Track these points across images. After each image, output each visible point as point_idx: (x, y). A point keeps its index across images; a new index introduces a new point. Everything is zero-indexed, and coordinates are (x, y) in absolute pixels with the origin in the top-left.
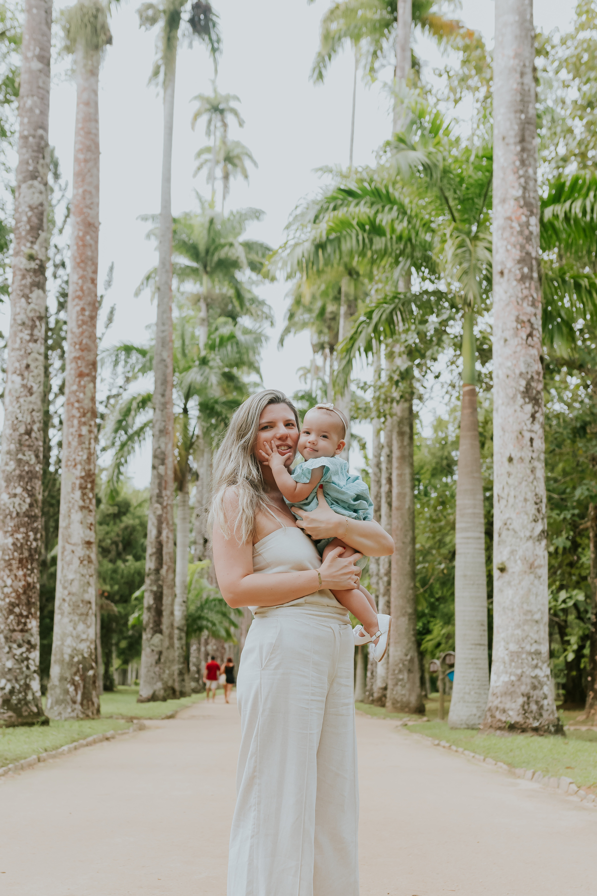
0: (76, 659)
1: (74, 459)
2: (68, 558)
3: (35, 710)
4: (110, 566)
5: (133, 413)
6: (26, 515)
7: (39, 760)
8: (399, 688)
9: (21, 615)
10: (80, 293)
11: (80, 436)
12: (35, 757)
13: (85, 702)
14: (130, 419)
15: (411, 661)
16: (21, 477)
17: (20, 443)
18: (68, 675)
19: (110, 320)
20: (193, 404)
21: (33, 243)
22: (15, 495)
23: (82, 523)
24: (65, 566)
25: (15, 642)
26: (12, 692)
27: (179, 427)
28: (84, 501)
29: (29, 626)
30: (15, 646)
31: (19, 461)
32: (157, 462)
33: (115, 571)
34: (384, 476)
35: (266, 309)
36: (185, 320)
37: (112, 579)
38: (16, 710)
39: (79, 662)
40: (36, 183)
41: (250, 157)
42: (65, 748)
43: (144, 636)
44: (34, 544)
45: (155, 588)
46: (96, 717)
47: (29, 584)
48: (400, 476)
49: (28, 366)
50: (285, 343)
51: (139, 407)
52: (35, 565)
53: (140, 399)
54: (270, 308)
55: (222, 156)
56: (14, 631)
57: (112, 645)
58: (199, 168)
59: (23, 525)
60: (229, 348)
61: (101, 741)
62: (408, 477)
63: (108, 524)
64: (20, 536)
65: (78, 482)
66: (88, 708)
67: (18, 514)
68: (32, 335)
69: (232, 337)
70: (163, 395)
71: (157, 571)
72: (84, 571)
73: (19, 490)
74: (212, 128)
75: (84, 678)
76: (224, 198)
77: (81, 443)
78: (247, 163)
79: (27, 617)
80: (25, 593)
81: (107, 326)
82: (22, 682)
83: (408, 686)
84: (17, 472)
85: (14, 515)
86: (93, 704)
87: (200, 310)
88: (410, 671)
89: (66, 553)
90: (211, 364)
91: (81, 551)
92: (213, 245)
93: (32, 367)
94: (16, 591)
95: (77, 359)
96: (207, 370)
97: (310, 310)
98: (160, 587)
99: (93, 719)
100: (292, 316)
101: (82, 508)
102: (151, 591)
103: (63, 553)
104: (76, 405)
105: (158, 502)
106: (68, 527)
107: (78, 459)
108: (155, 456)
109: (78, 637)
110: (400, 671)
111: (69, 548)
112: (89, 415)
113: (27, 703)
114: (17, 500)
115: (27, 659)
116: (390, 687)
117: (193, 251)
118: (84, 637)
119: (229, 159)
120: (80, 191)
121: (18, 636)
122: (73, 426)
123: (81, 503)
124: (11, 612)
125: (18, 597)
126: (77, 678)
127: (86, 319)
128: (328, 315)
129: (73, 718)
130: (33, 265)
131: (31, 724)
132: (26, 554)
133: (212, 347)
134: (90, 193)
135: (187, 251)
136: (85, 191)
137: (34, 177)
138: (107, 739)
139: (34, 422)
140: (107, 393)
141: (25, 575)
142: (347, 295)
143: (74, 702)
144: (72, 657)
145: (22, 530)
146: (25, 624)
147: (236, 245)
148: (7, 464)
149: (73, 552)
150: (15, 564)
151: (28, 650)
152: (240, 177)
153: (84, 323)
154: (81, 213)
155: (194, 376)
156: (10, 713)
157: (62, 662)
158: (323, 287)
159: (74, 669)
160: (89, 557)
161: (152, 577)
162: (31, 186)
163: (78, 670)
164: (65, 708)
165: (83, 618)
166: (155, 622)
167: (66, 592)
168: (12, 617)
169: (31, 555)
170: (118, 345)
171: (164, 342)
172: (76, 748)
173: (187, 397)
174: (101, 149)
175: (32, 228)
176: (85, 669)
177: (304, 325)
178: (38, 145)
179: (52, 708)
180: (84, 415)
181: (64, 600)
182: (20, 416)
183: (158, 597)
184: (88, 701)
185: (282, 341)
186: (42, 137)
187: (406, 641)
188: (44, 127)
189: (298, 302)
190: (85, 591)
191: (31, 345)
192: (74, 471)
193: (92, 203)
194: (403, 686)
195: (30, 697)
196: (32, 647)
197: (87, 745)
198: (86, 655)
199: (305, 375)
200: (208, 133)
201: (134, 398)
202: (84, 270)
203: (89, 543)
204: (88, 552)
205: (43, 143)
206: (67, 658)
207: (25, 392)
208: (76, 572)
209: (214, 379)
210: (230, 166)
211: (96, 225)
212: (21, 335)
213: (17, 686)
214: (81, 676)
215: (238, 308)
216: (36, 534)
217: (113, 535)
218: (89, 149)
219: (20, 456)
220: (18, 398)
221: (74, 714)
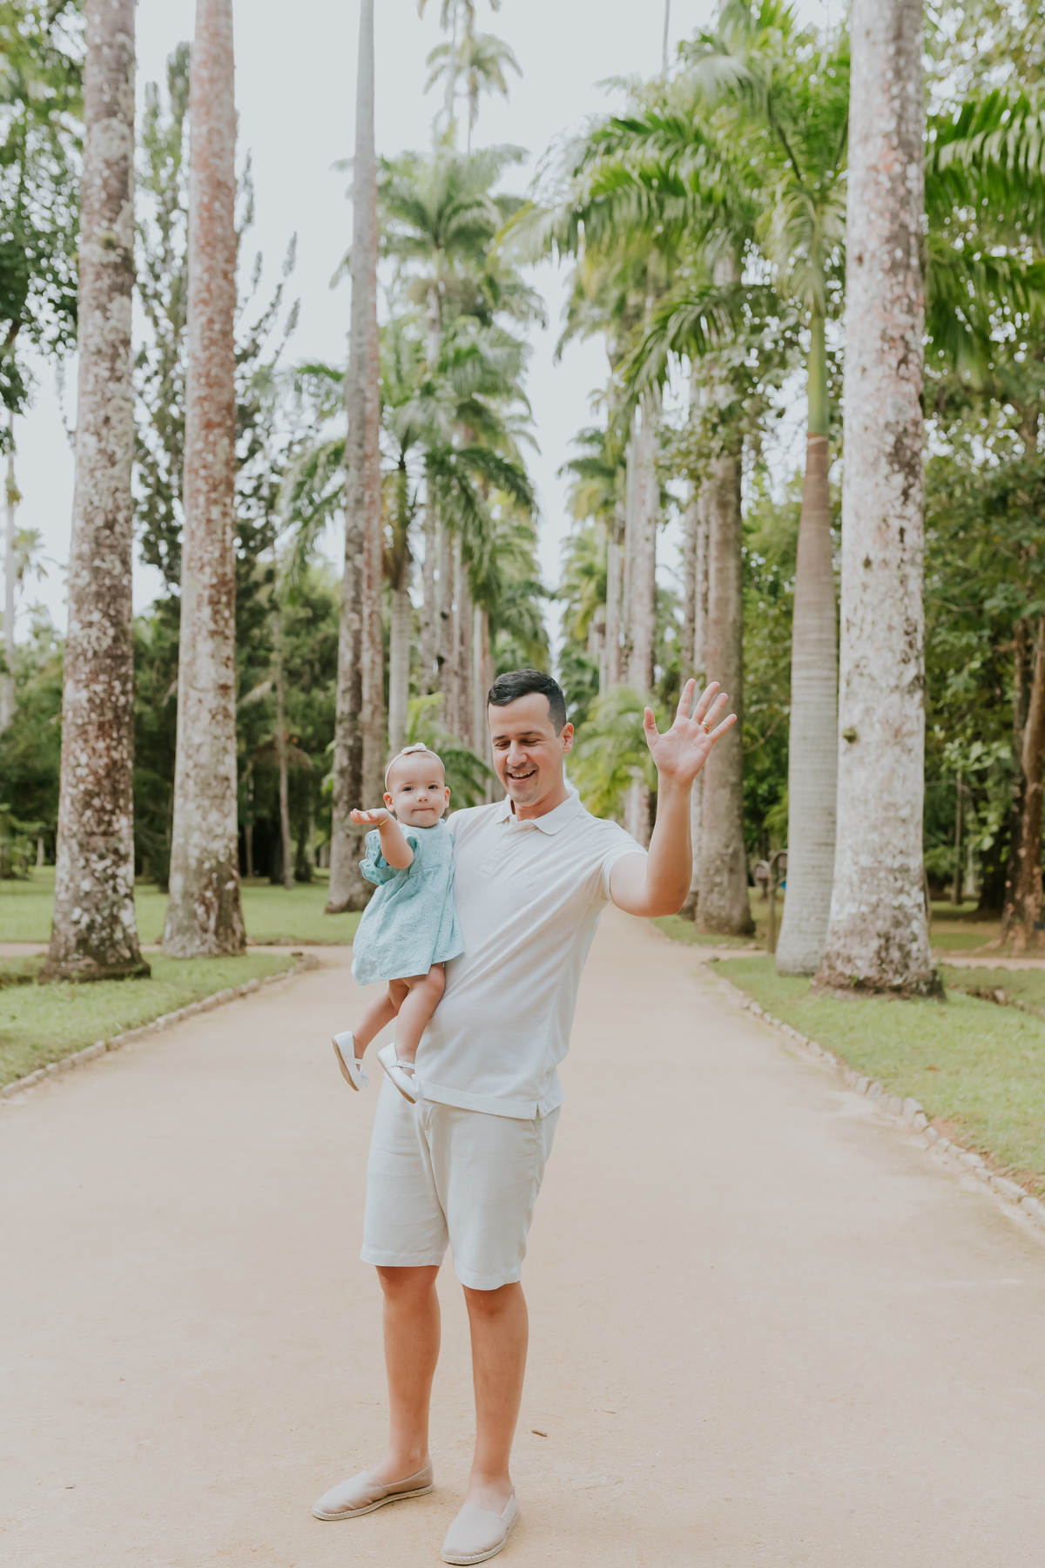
0: (207, 866)
1: (201, 558)
2: (193, 711)
3: (127, 954)
4: (302, 697)
5: (320, 471)
6: (109, 654)
7: (108, 1048)
8: (715, 896)
9: (103, 809)
10: (205, 295)
11: (209, 521)
12: (100, 1044)
13: (221, 930)
14: (317, 481)
15: (735, 855)
16: (99, 596)
17: (98, 542)
18: (195, 889)
19: (292, 324)
20: (416, 458)
21: (111, 220)
22: (91, 624)
23: (213, 656)
24: (189, 724)
25: (94, 850)
26: (91, 927)
27: (392, 490)
28: (216, 622)
29: (116, 826)
30: (94, 857)
31: (96, 571)
32: (353, 548)
33: (309, 705)
34: (700, 567)
35: (534, 302)
36: (399, 324)
37: (305, 716)
38: (98, 954)
39: (212, 870)
40: (115, 122)
41: (511, 61)
42: (161, 1020)
43: (336, 815)
44: (122, 700)
45: (350, 742)
46: (238, 952)
47: (114, 762)
48: (721, 570)
49: (107, 420)
50: (565, 353)
51: (329, 462)
52: (124, 732)
53: (331, 448)
54: (540, 299)
55: (466, 59)
56: (92, 834)
57: (308, 814)
58: (433, 79)
59: (104, 671)
60: (469, 367)
61: (230, 999)
62: (732, 573)
63: (298, 635)
64: (99, 688)
65: (206, 593)
66: (227, 939)
67: (95, 653)
68: (112, 370)
69: (473, 351)
70: (361, 446)
71: (354, 715)
72: (218, 731)
73: (96, 616)
74: (450, 14)
75: (219, 893)
76: (471, 126)
77: (210, 532)
78: (506, 70)
79: (113, 812)
80: (108, 775)
81: (287, 334)
82: (106, 913)
83: (729, 894)
84: (94, 588)
85: (90, 654)
86: (234, 932)
87: (428, 307)
88: (732, 871)
89: (190, 703)
90: (439, 393)
91: (212, 701)
92: (451, 204)
93: (114, 421)
94: (95, 773)
95: (202, 399)
96: (433, 403)
97: (601, 303)
98: (359, 740)
99: (234, 955)
100: (572, 314)
101: (213, 634)
102: (345, 746)
103: (185, 703)
104: (203, 472)
105: (354, 610)
106: (191, 664)
107: (207, 557)
108: (349, 540)
109: (210, 831)
110: (718, 871)
111: (194, 695)
112: (222, 488)
113: (114, 944)
114: (94, 632)
115: (114, 877)
116: (702, 895)
117: (418, 213)
118: (219, 831)
119: (478, 62)
120: (204, 129)
121: (99, 842)
122: (197, 506)
123: (212, 626)
124: (87, 805)
125: (98, 782)
126: (209, 894)
127: (215, 335)
128: (630, 311)
129: (203, 954)
130: (113, 257)
131: (120, 977)
132: (109, 715)
133: (443, 368)
134: (220, 132)
135: (408, 214)
136: (211, 131)
137: (112, 113)
138: (242, 995)
139: (118, 508)
140: (288, 438)
141: (108, 748)
142: (656, 280)
143: (205, 930)
144: (201, 862)
145: (103, 678)
146: (110, 823)
147: (488, 204)
148: (77, 575)
149: (200, 701)
150: (92, 731)
151: (115, 864)
152: (496, 94)
153: (213, 342)
154: (206, 165)
155: (413, 413)
156: (89, 960)
157: (185, 869)
158: (617, 268)
159: (204, 881)
160: (225, 709)
161: (347, 725)
162: (107, 128)
163: (210, 882)
164: (191, 940)
165: (217, 802)
166: (351, 792)
167: (191, 763)
168: (89, 813)
169: (117, 717)
170: (298, 365)
171: (363, 360)
172: (181, 1018)
173: (406, 442)
174: (237, 61)
175: (110, 197)
176: (222, 881)
177: (595, 326)
178: (118, 60)
179: (171, 938)
180: (214, 488)
181: (188, 775)
182: (96, 499)
183: (356, 755)
184: (226, 928)
185: (559, 352)
186: (123, 47)
187: (726, 825)
188: (126, 29)
189: (580, 292)
190: (220, 762)
191: (112, 385)
192: (200, 576)
193: (223, 149)
194: (722, 894)
195: (118, 935)
196: (121, 858)
197: (204, 1010)
198: (222, 859)
199: (597, 403)
200: (445, 22)
201: (322, 449)
202: (211, 257)
203: (224, 688)
204: (223, 702)
205: (125, 57)
206: (193, 863)
207: (104, 462)
208: (205, 732)
209: (444, 418)
210: (480, 76)
211: (231, 184)
212: (95, 370)
213: (99, 919)
214: (215, 891)
215: (491, 302)
216: (124, 684)
217: (305, 650)
218: (216, 61)
219: (97, 563)
220: (92, 470)
221: (204, 949)
